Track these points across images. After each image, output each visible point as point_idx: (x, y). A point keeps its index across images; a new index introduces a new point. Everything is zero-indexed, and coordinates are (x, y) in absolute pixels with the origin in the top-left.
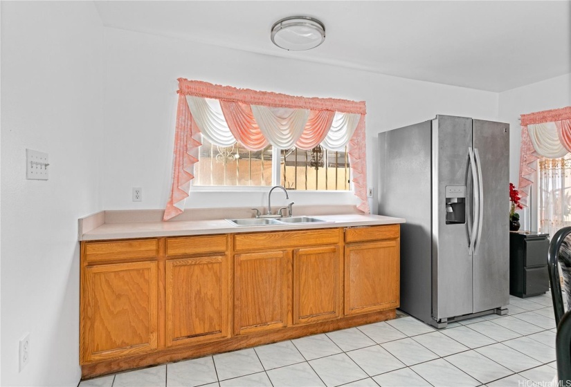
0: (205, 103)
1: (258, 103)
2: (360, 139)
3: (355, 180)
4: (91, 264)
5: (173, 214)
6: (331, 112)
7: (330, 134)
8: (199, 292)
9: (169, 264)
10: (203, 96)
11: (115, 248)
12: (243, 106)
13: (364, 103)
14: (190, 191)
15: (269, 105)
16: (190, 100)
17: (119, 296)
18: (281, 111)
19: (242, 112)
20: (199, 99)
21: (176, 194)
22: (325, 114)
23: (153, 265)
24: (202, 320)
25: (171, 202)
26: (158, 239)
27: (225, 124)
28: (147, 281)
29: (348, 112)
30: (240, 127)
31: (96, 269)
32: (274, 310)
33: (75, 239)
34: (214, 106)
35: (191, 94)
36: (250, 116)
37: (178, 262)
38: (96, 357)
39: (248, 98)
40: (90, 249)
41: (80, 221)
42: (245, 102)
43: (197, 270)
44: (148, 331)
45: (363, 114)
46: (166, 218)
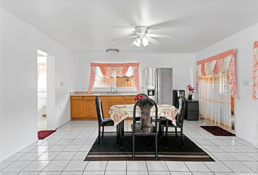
0: (96, 68)
1: (108, 66)
2: (137, 73)
3: (136, 84)
4: (72, 100)
5: (90, 92)
6: (128, 66)
7: (127, 72)
8: (90, 107)
9: (85, 101)
10: (96, 66)
11: (75, 98)
12: (105, 67)
13: (139, 63)
14: (94, 87)
15: (111, 66)
16: (93, 67)
17: (76, 106)
18: (114, 68)
19: (104, 69)
20: (95, 67)
21: (90, 88)
22: (126, 67)
23: (82, 101)
24: (91, 113)
25: (89, 90)
26: (83, 96)
27: (101, 72)
28: (81, 104)
29: (133, 66)
30: (104, 72)
31: (73, 101)
32: (106, 113)
33: (69, 95)
34: (98, 68)
35: (93, 66)
36: (106, 70)
37: (86, 101)
38: (73, 116)
39: (106, 65)
40: (72, 98)
41: (70, 93)
42: (105, 66)
43: (90, 103)
44: (81, 113)
45: (138, 66)
46: (88, 93)
